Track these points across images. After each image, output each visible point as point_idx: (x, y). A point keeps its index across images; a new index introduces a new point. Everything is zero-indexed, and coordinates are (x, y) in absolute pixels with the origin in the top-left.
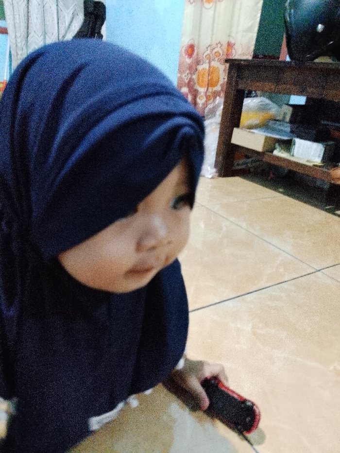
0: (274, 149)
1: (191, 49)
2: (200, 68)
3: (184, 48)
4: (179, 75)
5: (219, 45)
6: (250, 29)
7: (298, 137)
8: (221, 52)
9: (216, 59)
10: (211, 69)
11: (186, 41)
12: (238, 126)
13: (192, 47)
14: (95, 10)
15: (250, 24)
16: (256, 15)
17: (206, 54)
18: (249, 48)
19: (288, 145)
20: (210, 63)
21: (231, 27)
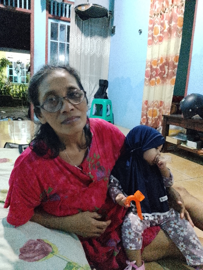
0: (181, 143)
1: (147, 103)
2: (149, 109)
3: (144, 102)
4: (142, 112)
5: (157, 102)
6: (169, 98)
7: (188, 140)
8: (158, 104)
9: (156, 107)
10: (154, 110)
11: (145, 99)
12: (168, 135)
13: (147, 101)
14: (104, 84)
15: (169, 96)
16: (171, 93)
17: (151, 104)
18: (169, 104)
19: (185, 142)
20: (153, 108)
21: (162, 96)
